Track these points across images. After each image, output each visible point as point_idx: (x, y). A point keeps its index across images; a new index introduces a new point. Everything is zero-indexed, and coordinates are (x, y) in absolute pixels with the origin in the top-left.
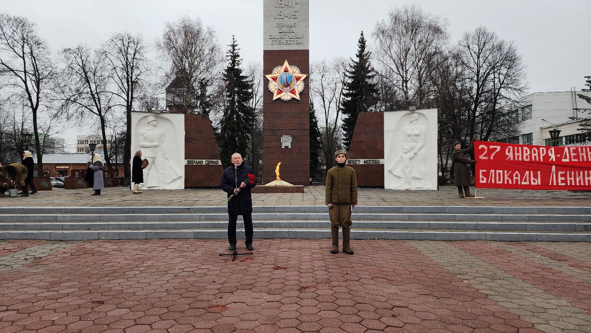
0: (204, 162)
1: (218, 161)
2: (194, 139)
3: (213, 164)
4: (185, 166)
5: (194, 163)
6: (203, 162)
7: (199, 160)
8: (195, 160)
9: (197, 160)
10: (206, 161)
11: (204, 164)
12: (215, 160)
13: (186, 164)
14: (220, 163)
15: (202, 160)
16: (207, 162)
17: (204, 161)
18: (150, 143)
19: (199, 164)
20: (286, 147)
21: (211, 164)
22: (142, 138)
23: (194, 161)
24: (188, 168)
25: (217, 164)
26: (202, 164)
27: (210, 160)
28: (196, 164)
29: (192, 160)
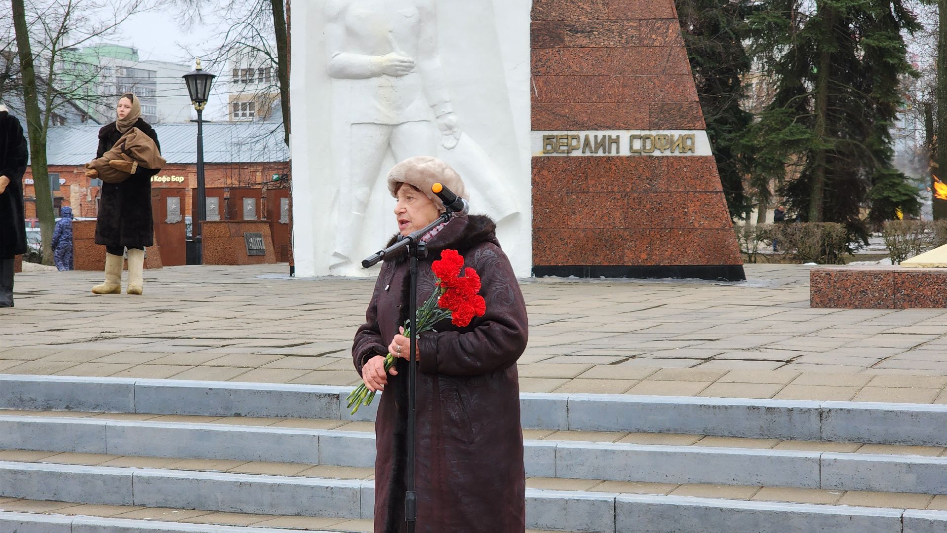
0: (626, 142)
1: (693, 138)
2: (574, 31)
3: (668, 153)
4: (535, 161)
5: (576, 148)
6: (617, 141)
7: (600, 134)
8: (582, 134)
9: (591, 134)
10: (633, 138)
11: (625, 152)
12: (676, 134)
13: (539, 153)
14: (703, 148)
15: (614, 134)
16: (637, 145)
17: (624, 136)
18: (372, 53)
19: (600, 153)
21: (657, 153)
22: (336, 30)
23: (577, 138)
24: (545, 173)
25: (689, 154)
26: (613, 153)
27: (654, 133)
28: (583, 152)
29: (565, 133)
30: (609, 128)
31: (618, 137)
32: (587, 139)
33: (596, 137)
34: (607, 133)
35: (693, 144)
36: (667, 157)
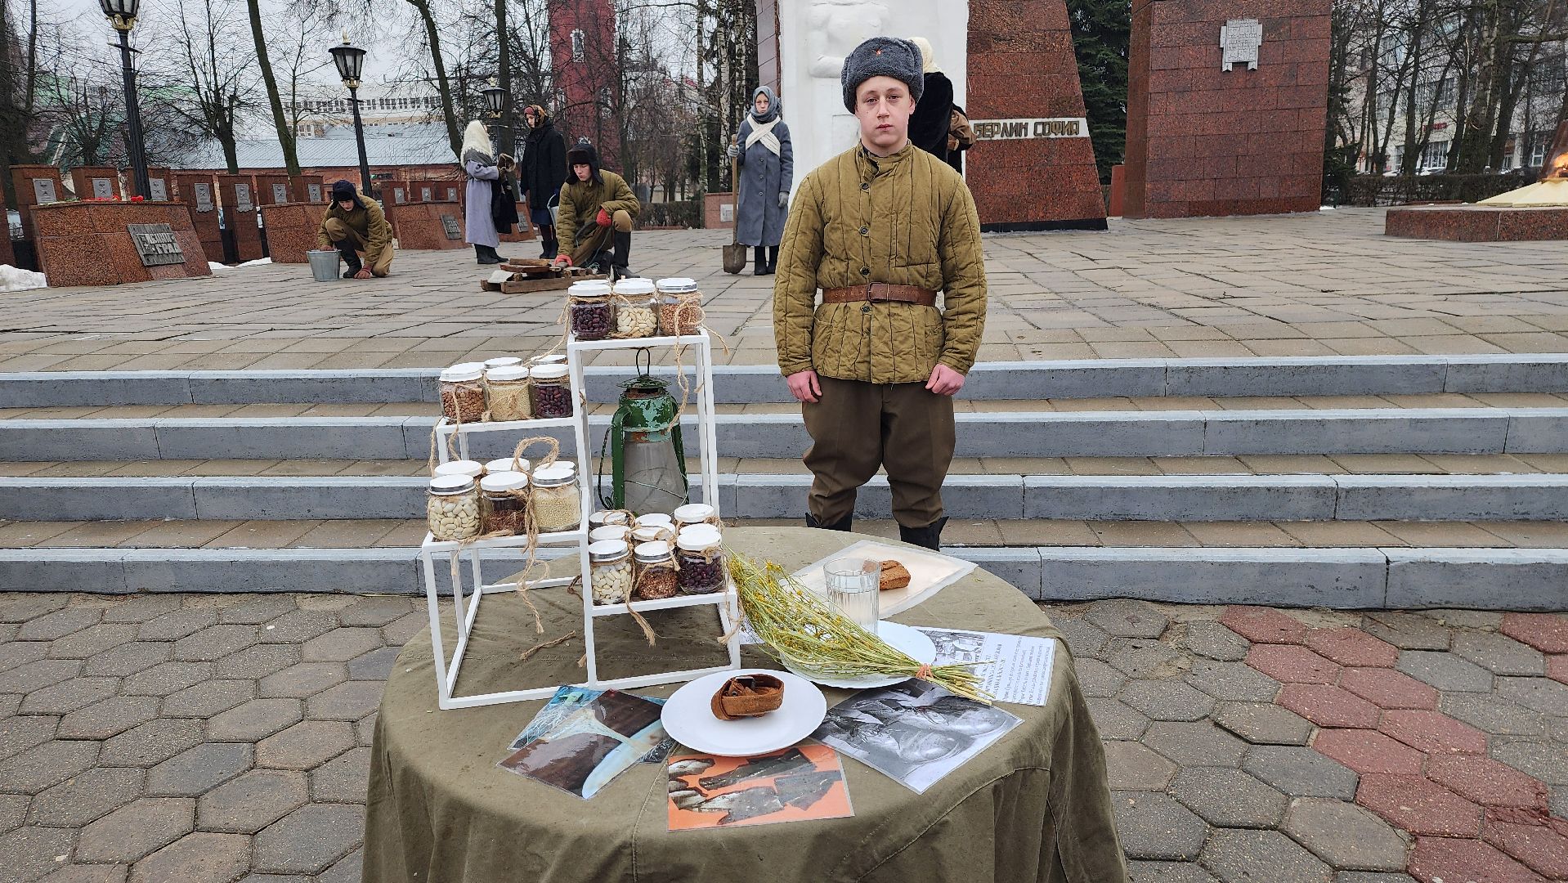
0: (1032, 127)
1: (1077, 123)
2: (998, 39)
3: (1060, 136)
5: (997, 133)
6: (1026, 127)
7: (1014, 121)
8: (1001, 122)
9: (1008, 121)
10: (1036, 124)
11: (1031, 135)
12: (1066, 120)
14: (1084, 132)
15: (1023, 121)
16: (1040, 129)
17: (1031, 122)
19: (1014, 137)
20: (1240, 65)
21: (1052, 136)
22: (819, 37)
23: (998, 125)
24: (975, 153)
25: (1074, 136)
26: (1023, 137)
27: (1051, 120)
28: (1002, 136)
29: (989, 121)
30: (1021, 117)
31: (1027, 124)
32: (1005, 124)
33: (1011, 124)
34: (1019, 121)
35: (1078, 128)
36: (1060, 139)
